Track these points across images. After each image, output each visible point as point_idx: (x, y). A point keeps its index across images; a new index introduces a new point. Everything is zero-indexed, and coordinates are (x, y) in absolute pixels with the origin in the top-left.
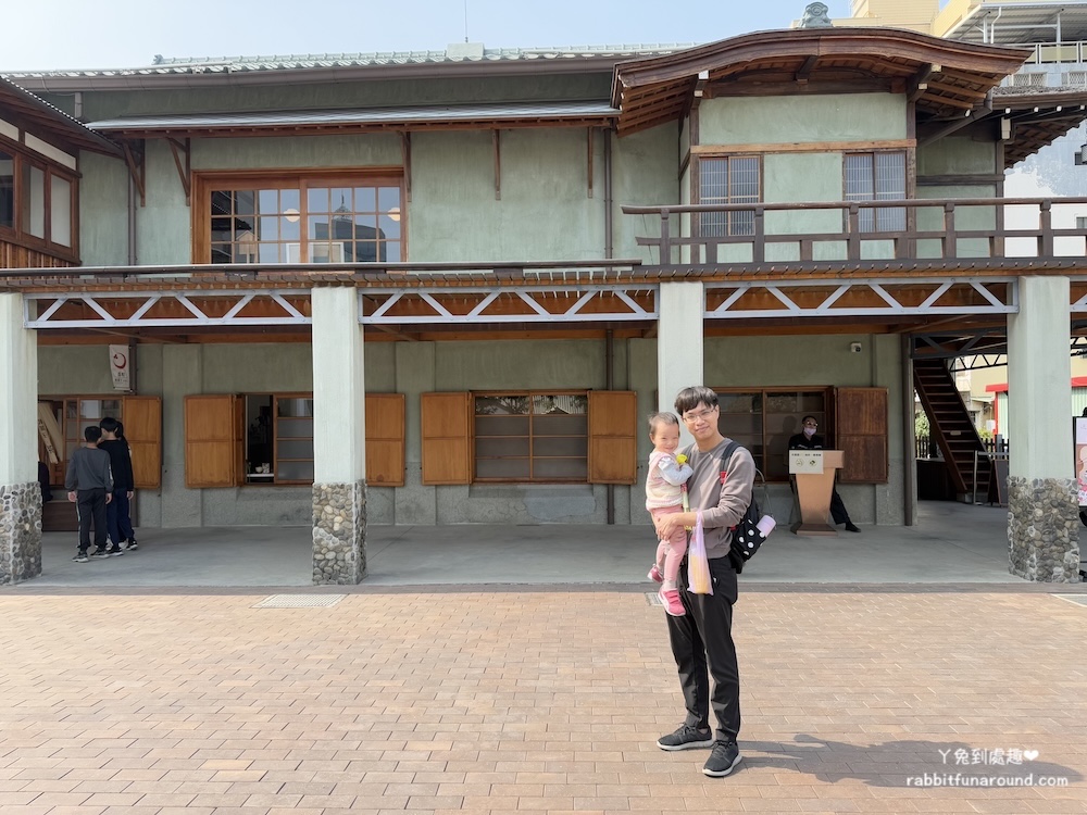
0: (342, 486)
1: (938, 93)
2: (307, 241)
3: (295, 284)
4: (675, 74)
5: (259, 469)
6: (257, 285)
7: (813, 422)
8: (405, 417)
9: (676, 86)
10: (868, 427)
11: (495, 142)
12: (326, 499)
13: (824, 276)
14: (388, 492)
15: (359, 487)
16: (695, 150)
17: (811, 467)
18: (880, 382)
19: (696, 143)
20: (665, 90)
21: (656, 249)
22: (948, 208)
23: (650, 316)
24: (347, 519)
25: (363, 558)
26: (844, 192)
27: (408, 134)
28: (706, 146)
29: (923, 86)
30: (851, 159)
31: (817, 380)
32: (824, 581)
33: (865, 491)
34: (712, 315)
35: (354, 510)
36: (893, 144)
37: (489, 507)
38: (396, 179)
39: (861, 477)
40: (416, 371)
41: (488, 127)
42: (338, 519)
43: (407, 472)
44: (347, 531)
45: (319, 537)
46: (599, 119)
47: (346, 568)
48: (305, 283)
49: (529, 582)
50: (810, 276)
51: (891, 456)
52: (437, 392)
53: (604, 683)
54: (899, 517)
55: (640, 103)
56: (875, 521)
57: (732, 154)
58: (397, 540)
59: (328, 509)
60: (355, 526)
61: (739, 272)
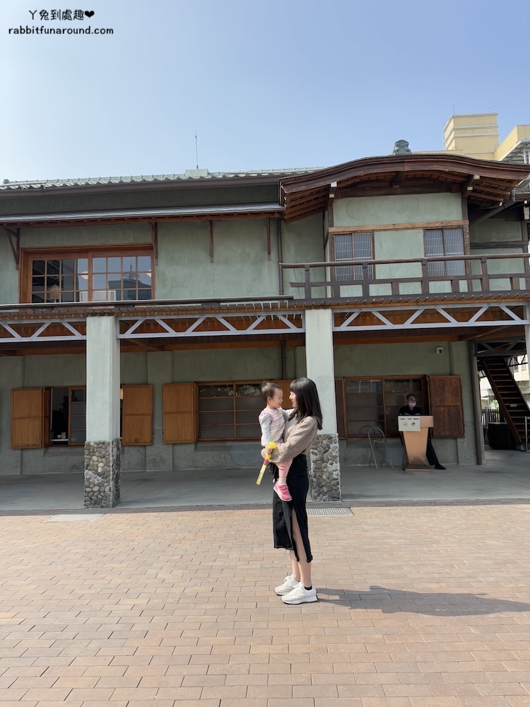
0: (104, 443)
1: (481, 192)
2: (93, 290)
3: (77, 315)
4: (316, 184)
5: (59, 436)
6: (53, 316)
7: (413, 398)
8: (153, 401)
9: (318, 192)
10: (450, 401)
11: (209, 227)
12: (93, 452)
13: (407, 304)
14: (141, 449)
15: (115, 443)
16: (331, 230)
17: (413, 427)
18: (456, 372)
19: (332, 226)
20: (312, 194)
21: (302, 290)
22: (483, 261)
23: (300, 331)
24: (107, 464)
25: (117, 490)
26: (425, 253)
27: (156, 224)
28: (338, 227)
29: (470, 188)
30: (429, 233)
31: (416, 371)
32: (416, 499)
33: (450, 442)
34: (338, 329)
35: (111, 458)
36: (454, 224)
37: (208, 457)
38: (149, 251)
39: (447, 433)
40: (159, 370)
41: (205, 219)
42: (101, 465)
43: (154, 435)
44: (106, 473)
45: (88, 476)
46: (272, 213)
47: (105, 497)
48: (83, 314)
49: (225, 504)
50: (398, 304)
51: (465, 420)
52: (173, 383)
53: (256, 562)
54: (474, 460)
55: (297, 203)
56: (458, 463)
57: (354, 232)
58: (146, 480)
59: (95, 458)
60: (111, 469)
61: (354, 302)
